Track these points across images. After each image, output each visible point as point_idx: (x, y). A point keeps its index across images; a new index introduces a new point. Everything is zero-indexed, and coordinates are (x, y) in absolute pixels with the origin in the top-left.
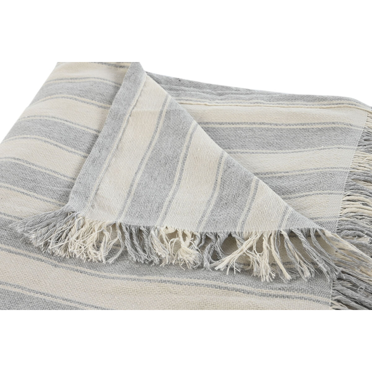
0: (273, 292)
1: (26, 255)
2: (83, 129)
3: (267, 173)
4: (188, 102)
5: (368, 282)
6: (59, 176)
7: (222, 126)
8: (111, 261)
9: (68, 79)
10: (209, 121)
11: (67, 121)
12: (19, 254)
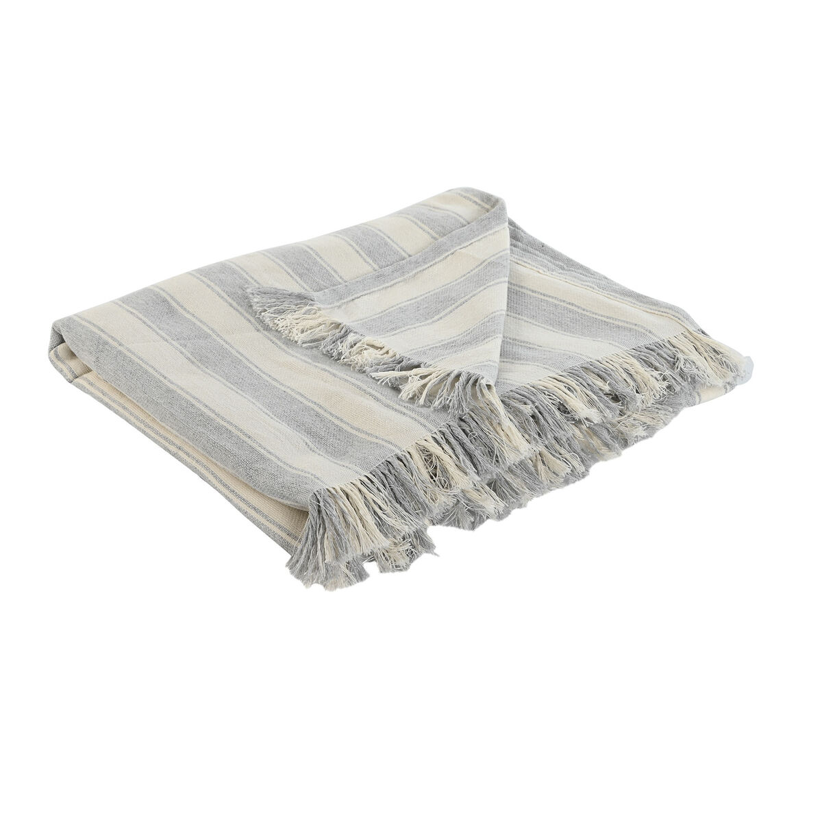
0: (397, 407)
1: (241, 313)
2: (399, 249)
3: (524, 342)
4: (523, 264)
5: (487, 434)
6: (336, 276)
7: (534, 294)
8: (304, 345)
9: (430, 206)
10: (526, 285)
11: (389, 237)
12: (237, 310)
